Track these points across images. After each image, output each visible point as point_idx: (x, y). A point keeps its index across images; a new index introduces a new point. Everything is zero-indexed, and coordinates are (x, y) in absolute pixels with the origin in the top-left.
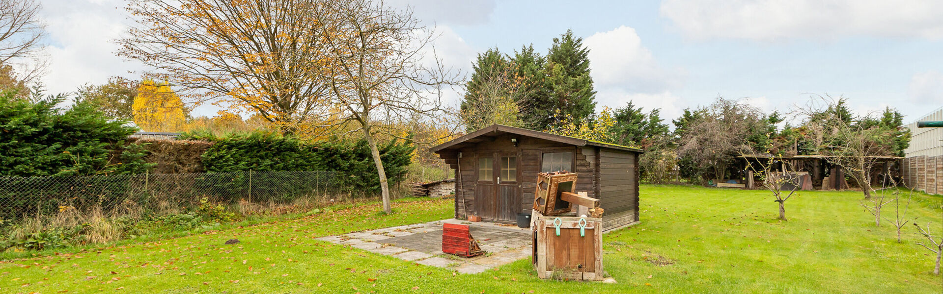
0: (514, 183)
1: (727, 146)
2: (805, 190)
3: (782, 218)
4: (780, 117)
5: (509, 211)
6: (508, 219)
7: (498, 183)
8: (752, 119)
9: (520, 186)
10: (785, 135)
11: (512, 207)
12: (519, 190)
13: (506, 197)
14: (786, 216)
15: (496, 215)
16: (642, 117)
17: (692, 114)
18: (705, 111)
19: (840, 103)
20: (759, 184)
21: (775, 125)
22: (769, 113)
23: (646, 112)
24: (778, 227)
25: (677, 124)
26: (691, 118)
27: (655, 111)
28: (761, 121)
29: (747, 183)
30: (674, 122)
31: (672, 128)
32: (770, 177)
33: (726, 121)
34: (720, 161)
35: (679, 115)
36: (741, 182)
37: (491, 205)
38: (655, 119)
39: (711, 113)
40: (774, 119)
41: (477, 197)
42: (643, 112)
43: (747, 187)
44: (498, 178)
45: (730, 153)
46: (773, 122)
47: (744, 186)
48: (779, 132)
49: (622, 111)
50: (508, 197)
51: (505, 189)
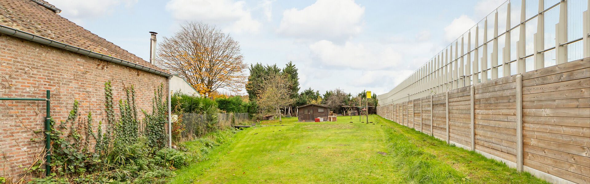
1: (339, 104)
2: (357, 116)
3: (351, 119)
4: (351, 95)
7: (309, 114)
8: (344, 95)
9: (314, 114)
10: (352, 100)
15: (309, 120)
16: (314, 93)
17: (328, 93)
18: (332, 91)
20: (347, 115)
21: (350, 97)
22: (348, 94)
23: (315, 91)
25: (324, 96)
26: (328, 94)
27: (318, 91)
28: (346, 96)
29: (344, 114)
30: (323, 95)
31: (323, 97)
32: (349, 112)
33: (337, 96)
34: (337, 108)
35: (325, 93)
36: (342, 114)
37: (307, 118)
38: (318, 94)
39: (333, 93)
40: (350, 95)
41: (304, 117)
42: (314, 91)
43: (344, 116)
45: (340, 106)
46: (349, 96)
47: (343, 115)
48: (351, 99)
49: (307, 90)
50: (311, 117)
51: (311, 115)
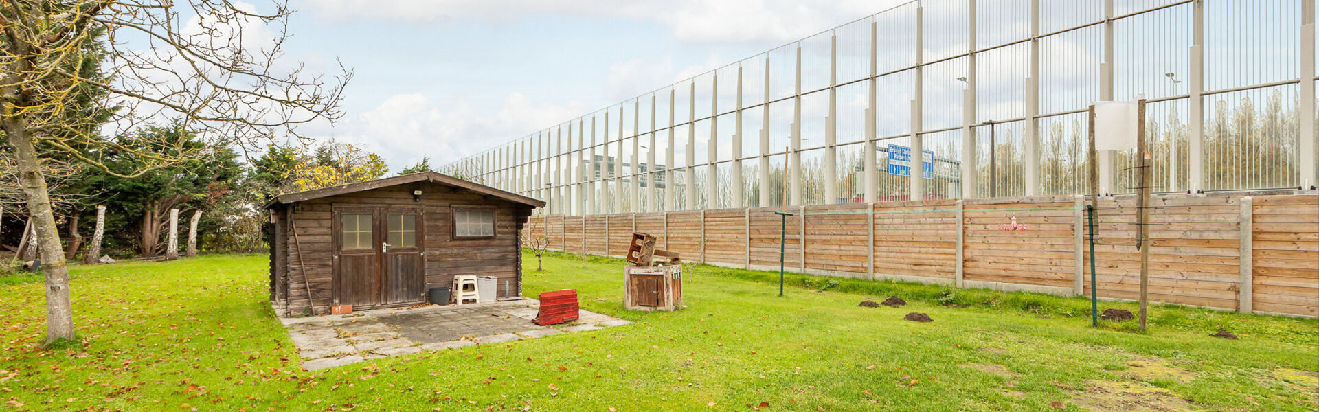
0: (413, 249)
5: (405, 289)
6: (403, 300)
7: (384, 251)
9: (422, 254)
11: (410, 282)
12: (422, 258)
13: (400, 270)
14: (543, 268)
15: (382, 297)
19: (424, 162)
24: (539, 274)
37: (370, 284)
41: (340, 276)
44: (385, 244)
50: (403, 270)
51: (397, 259)
